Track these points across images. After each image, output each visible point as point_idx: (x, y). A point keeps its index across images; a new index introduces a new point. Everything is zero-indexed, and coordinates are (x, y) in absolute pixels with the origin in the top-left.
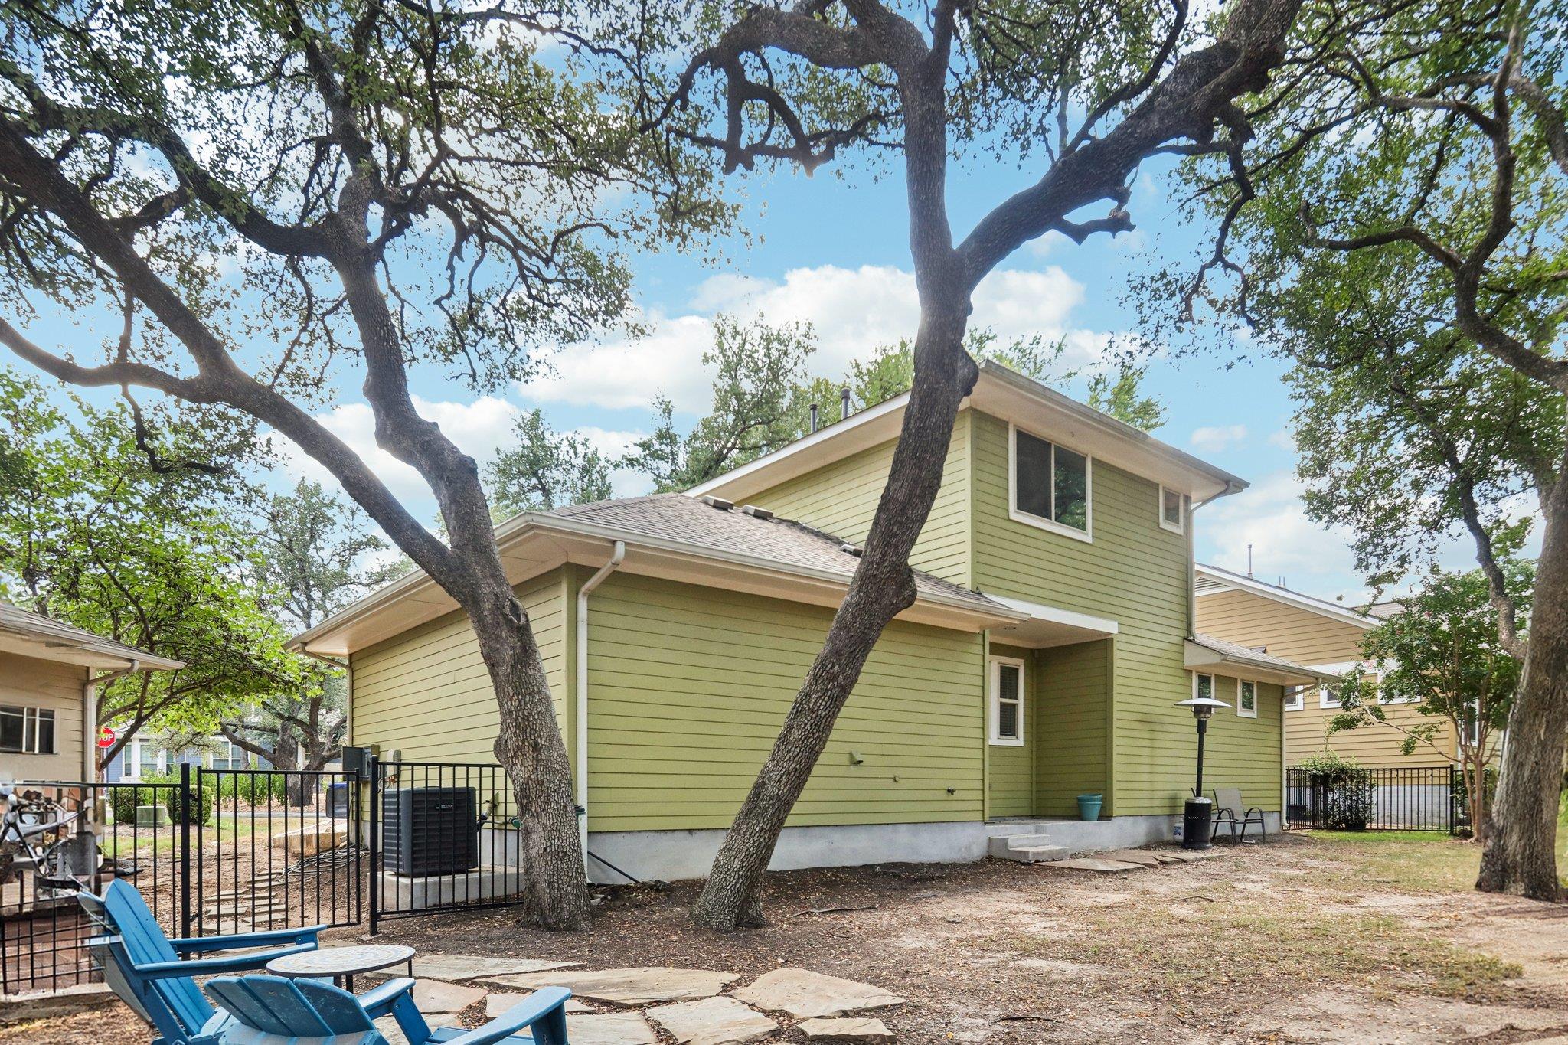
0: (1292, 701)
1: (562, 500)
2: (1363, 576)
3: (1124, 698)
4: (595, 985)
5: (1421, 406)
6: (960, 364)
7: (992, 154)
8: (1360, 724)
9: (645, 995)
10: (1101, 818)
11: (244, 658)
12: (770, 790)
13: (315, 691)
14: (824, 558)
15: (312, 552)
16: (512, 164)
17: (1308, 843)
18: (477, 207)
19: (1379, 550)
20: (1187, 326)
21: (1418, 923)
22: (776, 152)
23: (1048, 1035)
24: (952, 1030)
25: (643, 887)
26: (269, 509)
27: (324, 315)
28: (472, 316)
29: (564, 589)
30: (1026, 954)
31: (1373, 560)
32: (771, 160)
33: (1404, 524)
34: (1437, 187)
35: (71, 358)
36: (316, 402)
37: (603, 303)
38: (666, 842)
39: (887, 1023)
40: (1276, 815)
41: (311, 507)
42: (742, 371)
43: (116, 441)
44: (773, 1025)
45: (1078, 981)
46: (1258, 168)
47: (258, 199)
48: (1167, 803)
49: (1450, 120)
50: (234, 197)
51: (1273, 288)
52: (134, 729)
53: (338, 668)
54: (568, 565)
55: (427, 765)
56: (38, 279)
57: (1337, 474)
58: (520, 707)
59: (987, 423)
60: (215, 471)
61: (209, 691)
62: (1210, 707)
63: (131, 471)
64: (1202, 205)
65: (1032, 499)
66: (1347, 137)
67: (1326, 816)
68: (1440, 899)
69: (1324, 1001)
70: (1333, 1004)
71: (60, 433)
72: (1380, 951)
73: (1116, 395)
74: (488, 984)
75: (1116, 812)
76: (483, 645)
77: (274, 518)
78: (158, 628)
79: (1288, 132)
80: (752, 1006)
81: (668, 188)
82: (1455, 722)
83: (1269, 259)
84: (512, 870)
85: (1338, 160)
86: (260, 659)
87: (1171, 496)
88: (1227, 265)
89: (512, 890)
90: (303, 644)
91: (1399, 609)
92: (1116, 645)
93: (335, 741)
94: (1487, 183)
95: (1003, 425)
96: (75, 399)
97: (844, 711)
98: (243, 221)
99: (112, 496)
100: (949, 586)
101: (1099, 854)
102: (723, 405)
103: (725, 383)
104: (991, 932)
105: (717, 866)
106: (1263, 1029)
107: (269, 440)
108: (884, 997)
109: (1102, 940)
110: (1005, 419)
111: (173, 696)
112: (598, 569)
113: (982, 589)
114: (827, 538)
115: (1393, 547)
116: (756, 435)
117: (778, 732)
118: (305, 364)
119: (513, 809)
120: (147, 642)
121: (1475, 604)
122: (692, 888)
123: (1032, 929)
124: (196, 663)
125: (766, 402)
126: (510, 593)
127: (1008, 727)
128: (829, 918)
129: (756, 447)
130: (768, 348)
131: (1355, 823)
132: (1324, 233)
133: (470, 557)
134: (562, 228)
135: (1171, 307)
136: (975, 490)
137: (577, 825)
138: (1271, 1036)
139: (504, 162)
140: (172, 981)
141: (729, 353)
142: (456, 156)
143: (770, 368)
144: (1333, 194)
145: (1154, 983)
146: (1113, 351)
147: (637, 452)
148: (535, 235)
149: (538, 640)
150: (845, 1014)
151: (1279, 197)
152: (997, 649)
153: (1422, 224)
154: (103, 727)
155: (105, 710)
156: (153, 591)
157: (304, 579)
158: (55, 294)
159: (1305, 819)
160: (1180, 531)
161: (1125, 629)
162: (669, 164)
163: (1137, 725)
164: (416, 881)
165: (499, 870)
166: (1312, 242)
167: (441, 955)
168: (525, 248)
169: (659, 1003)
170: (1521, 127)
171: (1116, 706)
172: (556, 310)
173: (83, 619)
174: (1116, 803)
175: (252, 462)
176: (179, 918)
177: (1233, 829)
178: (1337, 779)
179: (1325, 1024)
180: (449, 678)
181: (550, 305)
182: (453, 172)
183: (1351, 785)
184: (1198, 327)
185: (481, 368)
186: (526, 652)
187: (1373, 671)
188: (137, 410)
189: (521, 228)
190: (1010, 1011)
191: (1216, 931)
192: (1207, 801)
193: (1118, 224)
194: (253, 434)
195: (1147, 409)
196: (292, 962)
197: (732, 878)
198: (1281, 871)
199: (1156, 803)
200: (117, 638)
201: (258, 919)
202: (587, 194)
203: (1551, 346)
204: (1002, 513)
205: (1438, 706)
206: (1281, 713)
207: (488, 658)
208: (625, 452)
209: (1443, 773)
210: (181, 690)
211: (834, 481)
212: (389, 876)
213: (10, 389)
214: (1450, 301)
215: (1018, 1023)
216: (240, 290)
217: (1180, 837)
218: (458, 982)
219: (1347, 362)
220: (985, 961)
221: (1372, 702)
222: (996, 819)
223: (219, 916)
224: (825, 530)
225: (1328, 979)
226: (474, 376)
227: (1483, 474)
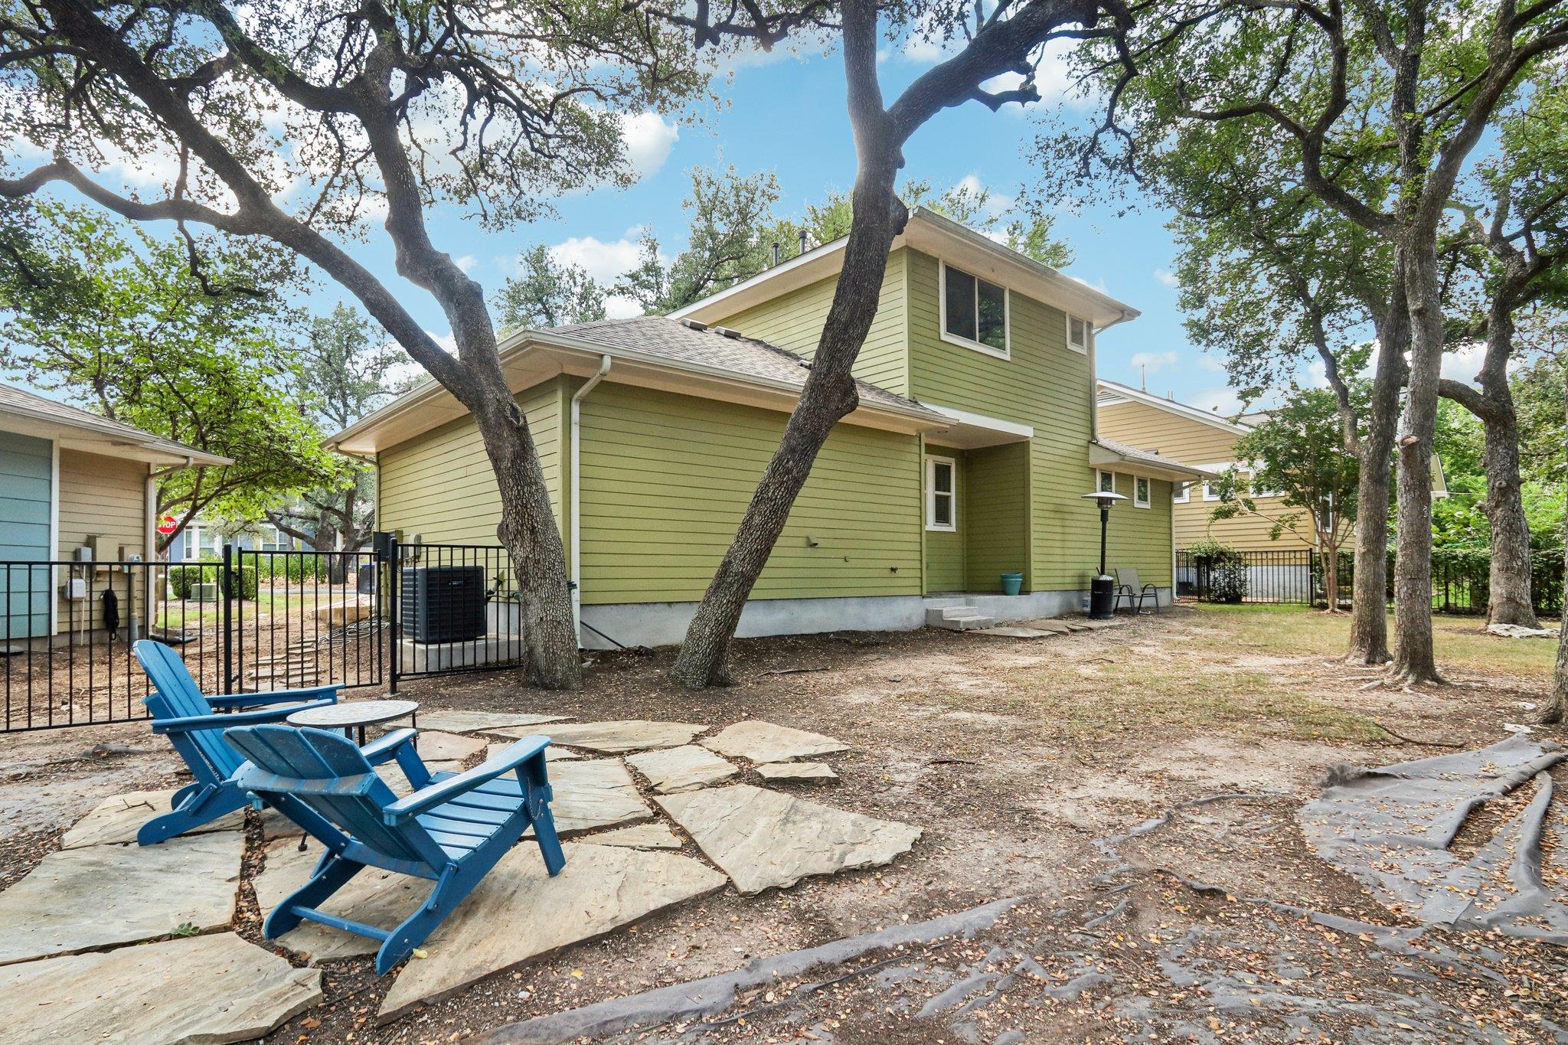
0: (1180, 495)
1: (564, 321)
2: (1235, 391)
3: (1039, 491)
4: (583, 736)
5: (1279, 250)
6: (892, 208)
7: (922, 36)
8: (1236, 514)
9: (626, 744)
10: (1021, 593)
11: (285, 455)
12: (736, 567)
13: (348, 484)
14: (783, 371)
15: (348, 365)
16: (517, 37)
17: (1194, 614)
18: (487, 73)
19: (1248, 370)
20: (1086, 180)
21: (1282, 680)
22: (739, 31)
23: (970, 776)
24: (889, 773)
25: (628, 652)
26: (311, 329)
27: (355, 163)
28: (482, 165)
29: (560, 395)
30: (955, 707)
31: (1243, 378)
32: (736, 37)
33: (1268, 348)
34: (1288, 71)
35: (136, 198)
36: (349, 238)
37: (594, 156)
38: (648, 613)
39: (833, 767)
40: (1168, 591)
41: (347, 328)
42: (716, 215)
43: (174, 269)
44: (734, 769)
45: (998, 730)
46: (1142, 52)
47: (298, 64)
48: (1076, 580)
49: (1297, 17)
50: (273, 61)
51: (1156, 150)
52: (189, 517)
53: (366, 464)
54: (562, 375)
55: (452, 547)
56: (108, 131)
57: (1213, 305)
58: (519, 497)
59: (920, 260)
60: (260, 295)
61: (256, 483)
62: (1111, 499)
63: (187, 295)
64: (1097, 81)
65: (959, 324)
66: (1213, 28)
67: (1209, 591)
68: (1300, 660)
69: (1202, 745)
70: (1209, 748)
71: (126, 262)
72: (1250, 703)
73: (1031, 239)
74: (490, 736)
75: (1034, 588)
76: (487, 444)
77: (315, 336)
78: (211, 429)
79: (1165, 24)
80: (718, 753)
81: (649, 59)
82: (1313, 512)
83: (1151, 126)
84: (514, 637)
85: (1207, 48)
86: (300, 456)
87: (1076, 322)
88: (1116, 130)
89: (514, 655)
90: (336, 444)
91: (1266, 418)
92: (1032, 447)
93: (369, 528)
94: (1328, 69)
95: (934, 261)
96: (139, 233)
97: (798, 501)
98: (282, 81)
99: (170, 317)
100: (891, 395)
101: (1020, 624)
102: (699, 244)
103: (702, 224)
104: (926, 689)
105: (691, 632)
106: (1150, 769)
107: (307, 269)
108: (831, 744)
109: (1018, 695)
110: (935, 255)
111: (223, 488)
112: (588, 379)
113: (918, 398)
114: (787, 354)
115: (1260, 366)
116: (728, 268)
117: (741, 518)
118: (338, 204)
119: (515, 585)
120: (202, 441)
121: (1327, 414)
122: (670, 652)
123: (961, 687)
124: (244, 460)
125: (737, 240)
126: (511, 399)
127: (942, 516)
128: (788, 677)
129: (730, 278)
130: (738, 196)
131: (1233, 596)
132: (1197, 106)
133: (476, 368)
134: (560, 92)
135: (1072, 164)
136: (911, 316)
137: (570, 598)
138: (1157, 775)
139: (510, 36)
140: (207, 732)
141: (705, 200)
142: (468, 30)
143: (740, 212)
144: (1203, 75)
145: (1060, 730)
146: (1025, 200)
147: (628, 282)
148: (537, 97)
149: (536, 440)
150: (797, 759)
151: (1160, 77)
152: (931, 449)
153: (1275, 100)
154: (163, 516)
155: (165, 500)
156: (207, 398)
157: (341, 388)
158: (121, 143)
159: (1192, 593)
160: (1084, 352)
161: (1040, 434)
162: (649, 38)
163: (1052, 515)
164: (431, 647)
165: (503, 637)
166: (1186, 113)
167: (451, 710)
168: (527, 108)
169: (637, 751)
170: (1352, 25)
171: (1033, 498)
172: (556, 161)
173: (143, 422)
174: (1034, 580)
175: (292, 286)
176: (222, 679)
177: (1132, 602)
178: (1218, 560)
179: (1202, 765)
180: (461, 473)
181: (550, 157)
182: (466, 44)
183: (1229, 565)
184: (1095, 182)
185: (491, 210)
186: (524, 449)
187: (1245, 470)
188: (191, 243)
189: (525, 91)
190: (939, 756)
191: (1116, 687)
192: (1109, 578)
193: (1027, 94)
194: (293, 264)
195: (1056, 250)
196: (311, 716)
197: (704, 644)
198: (1170, 637)
199: (1068, 580)
200: (176, 438)
201: (291, 680)
202: (581, 63)
203: (1384, 203)
204: (934, 335)
205: (1299, 499)
206: (1170, 504)
207: (491, 454)
208: (617, 282)
209: (1304, 555)
210: (231, 483)
211: (792, 308)
212: (407, 642)
213: (83, 225)
214: (1300, 166)
215: (945, 766)
216: (282, 141)
217: (1088, 609)
218: (463, 734)
219: (1218, 213)
220: (920, 714)
221: (1245, 496)
222: (931, 594)
223: (257, 678)
224: (786, 348)
225: (1206, 727)
226: (485, 216)
227: (1330, 307)
